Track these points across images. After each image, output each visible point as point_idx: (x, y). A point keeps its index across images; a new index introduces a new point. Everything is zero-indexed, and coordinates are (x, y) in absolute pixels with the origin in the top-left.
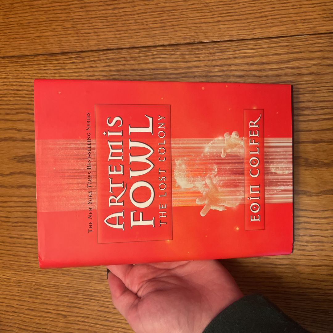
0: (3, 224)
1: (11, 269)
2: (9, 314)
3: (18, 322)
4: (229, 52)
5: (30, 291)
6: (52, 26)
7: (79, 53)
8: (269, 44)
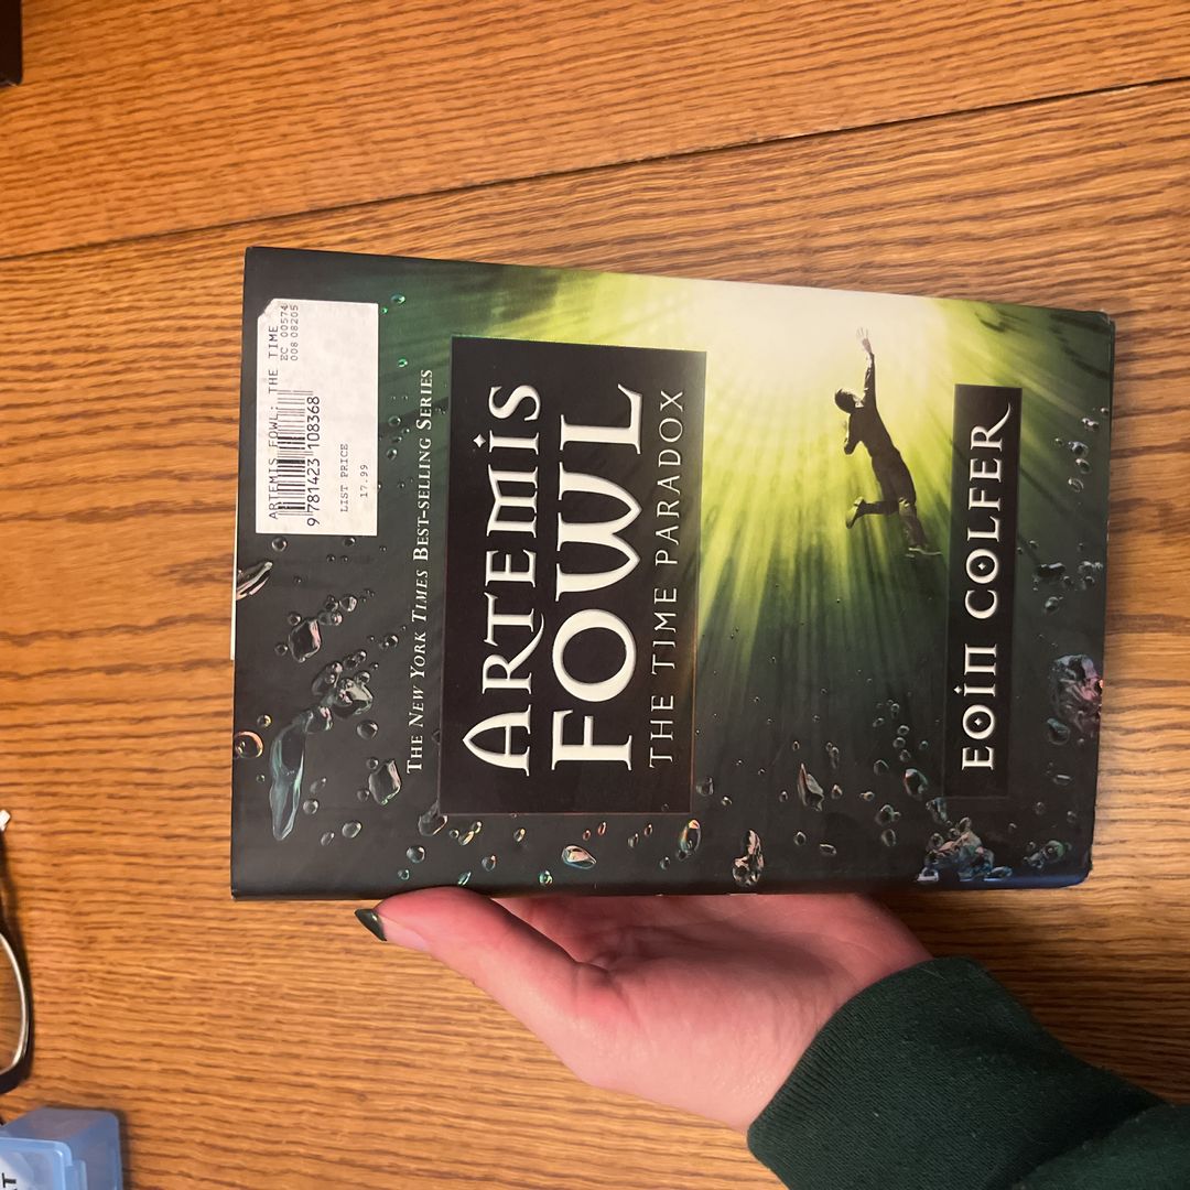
0: (142, 792)
1: (171, 944)
2: (171, 1097)
3: (202, 1126)
4: (875, 162)
5: (239, 1015)
6: (277, 125)
7: (370, 208)
8: (1008, 127)
